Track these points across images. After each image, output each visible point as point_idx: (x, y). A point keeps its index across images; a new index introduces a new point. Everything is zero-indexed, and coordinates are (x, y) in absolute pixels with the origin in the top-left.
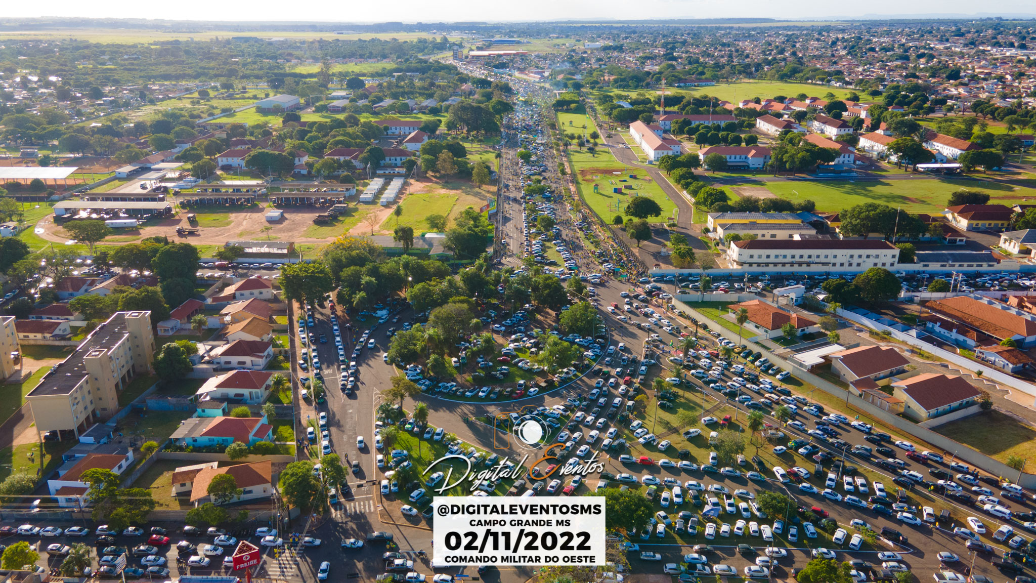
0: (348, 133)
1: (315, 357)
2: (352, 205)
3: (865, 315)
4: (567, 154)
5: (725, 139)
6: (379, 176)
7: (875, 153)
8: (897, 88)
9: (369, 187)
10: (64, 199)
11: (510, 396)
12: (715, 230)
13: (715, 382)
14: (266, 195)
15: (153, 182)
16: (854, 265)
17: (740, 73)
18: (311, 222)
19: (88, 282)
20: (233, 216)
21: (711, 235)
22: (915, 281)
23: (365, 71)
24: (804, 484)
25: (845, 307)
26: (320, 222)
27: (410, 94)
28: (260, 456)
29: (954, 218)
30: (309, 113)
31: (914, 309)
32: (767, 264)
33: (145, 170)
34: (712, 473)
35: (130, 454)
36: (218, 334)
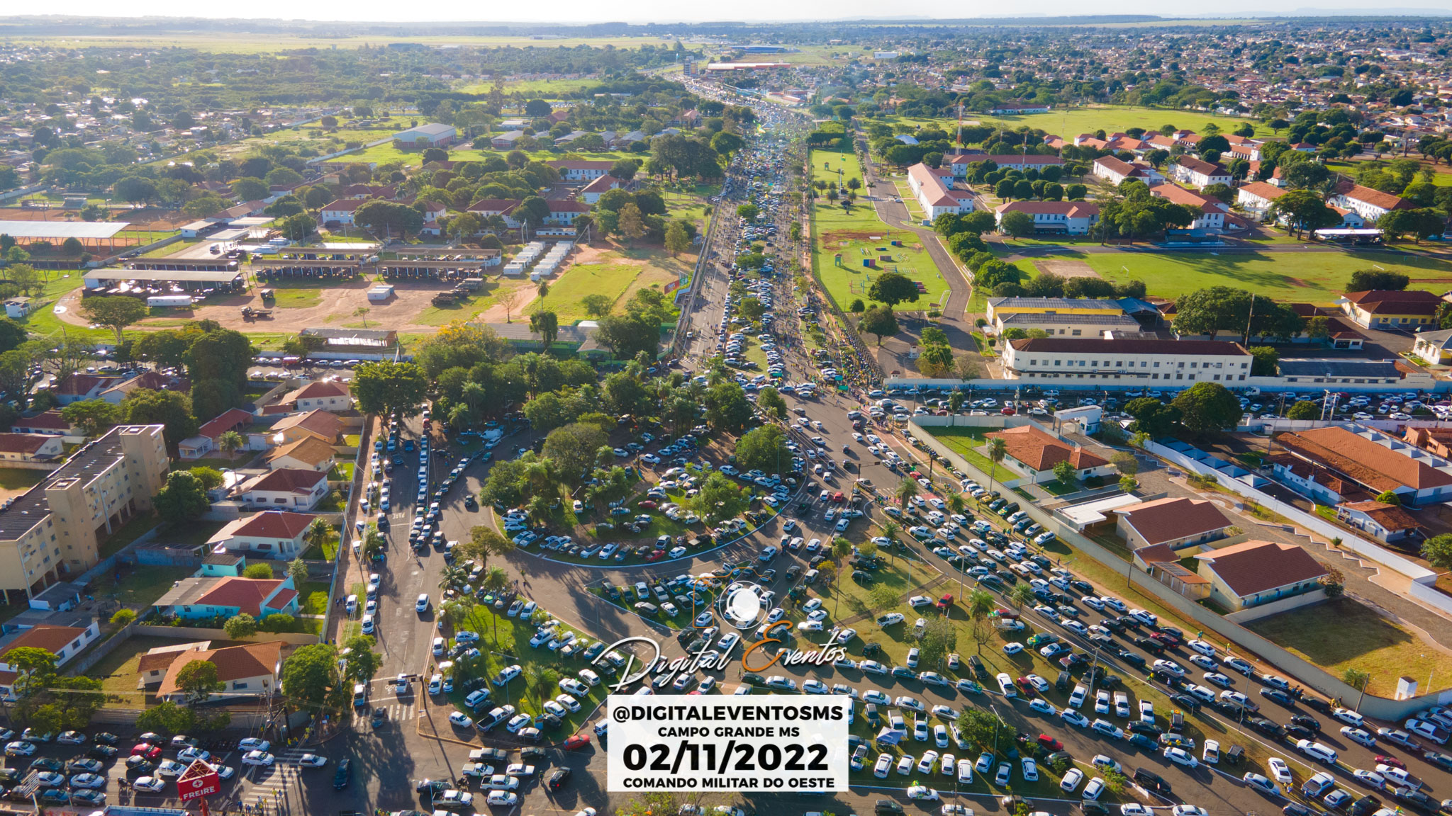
0: (506, 178)
1: (385, 494)
2: (491, 279)
3: (1185, 451)
4: (811, 209)
5: (1039, 191)
6: (539, 239)
7: (1260, 212)
8: (1313, 118)
9: (521, 254)
10: (105, 265)
11: (644, 558)
12: (994, 322)
13: (942, 544)
14: (374, 263)
15: (228, 244)
16: (1186, 377)
17: (1087, 95)
18: (429, 303)
19: (101, 383)
20: (325, 293)
21: (987, 330)
22: (1269, 402)
23: (557, 91)
24: (1037, 701)
25: (1157, 438)
26: (440, 303)
27: (610, 124)
28: (271, 634)
29: (1353, 310)
30: (467, 149)
31: (1262, 444)
32: (1056, 374)
33: (222, 226)
34: (907, 680)
35: (94, 626)
36: (258, 458)
